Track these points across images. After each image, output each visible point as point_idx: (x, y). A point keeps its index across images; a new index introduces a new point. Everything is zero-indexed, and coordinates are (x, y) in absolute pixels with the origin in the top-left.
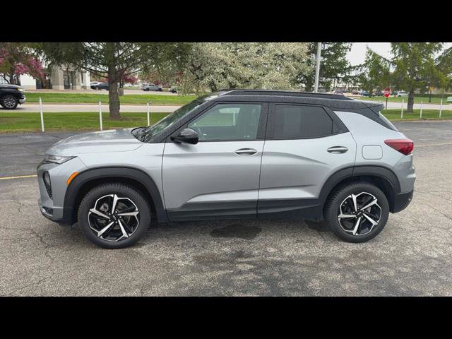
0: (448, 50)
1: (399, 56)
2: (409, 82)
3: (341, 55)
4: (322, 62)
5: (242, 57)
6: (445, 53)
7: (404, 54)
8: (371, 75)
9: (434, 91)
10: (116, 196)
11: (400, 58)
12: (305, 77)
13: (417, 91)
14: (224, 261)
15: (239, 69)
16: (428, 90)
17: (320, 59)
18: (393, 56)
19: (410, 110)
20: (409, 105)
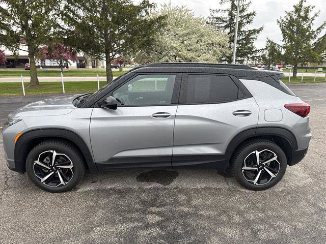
0: (320, 38)
1: (288, 43)
2: (294, 59)
3: (250, 43)
4: (238, 48)
5: (187, 46)
6: (318, 40)
7: (291, 42)
8: (269, 55)
9: (309, 65)
10: (54, 151)
11: (288, 45)
12: (227, 57)
13: (299, 65)
14: (137, 211)
15: (185, 53)
16: (305, 64)
17: (236, 45)
18: (284, 43)
19: (294, 77)
20: (294, 74)
